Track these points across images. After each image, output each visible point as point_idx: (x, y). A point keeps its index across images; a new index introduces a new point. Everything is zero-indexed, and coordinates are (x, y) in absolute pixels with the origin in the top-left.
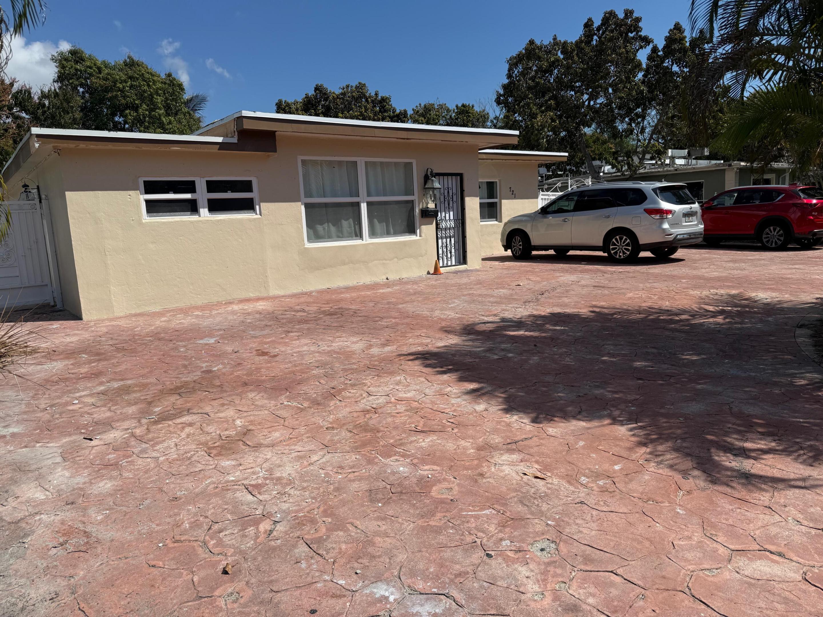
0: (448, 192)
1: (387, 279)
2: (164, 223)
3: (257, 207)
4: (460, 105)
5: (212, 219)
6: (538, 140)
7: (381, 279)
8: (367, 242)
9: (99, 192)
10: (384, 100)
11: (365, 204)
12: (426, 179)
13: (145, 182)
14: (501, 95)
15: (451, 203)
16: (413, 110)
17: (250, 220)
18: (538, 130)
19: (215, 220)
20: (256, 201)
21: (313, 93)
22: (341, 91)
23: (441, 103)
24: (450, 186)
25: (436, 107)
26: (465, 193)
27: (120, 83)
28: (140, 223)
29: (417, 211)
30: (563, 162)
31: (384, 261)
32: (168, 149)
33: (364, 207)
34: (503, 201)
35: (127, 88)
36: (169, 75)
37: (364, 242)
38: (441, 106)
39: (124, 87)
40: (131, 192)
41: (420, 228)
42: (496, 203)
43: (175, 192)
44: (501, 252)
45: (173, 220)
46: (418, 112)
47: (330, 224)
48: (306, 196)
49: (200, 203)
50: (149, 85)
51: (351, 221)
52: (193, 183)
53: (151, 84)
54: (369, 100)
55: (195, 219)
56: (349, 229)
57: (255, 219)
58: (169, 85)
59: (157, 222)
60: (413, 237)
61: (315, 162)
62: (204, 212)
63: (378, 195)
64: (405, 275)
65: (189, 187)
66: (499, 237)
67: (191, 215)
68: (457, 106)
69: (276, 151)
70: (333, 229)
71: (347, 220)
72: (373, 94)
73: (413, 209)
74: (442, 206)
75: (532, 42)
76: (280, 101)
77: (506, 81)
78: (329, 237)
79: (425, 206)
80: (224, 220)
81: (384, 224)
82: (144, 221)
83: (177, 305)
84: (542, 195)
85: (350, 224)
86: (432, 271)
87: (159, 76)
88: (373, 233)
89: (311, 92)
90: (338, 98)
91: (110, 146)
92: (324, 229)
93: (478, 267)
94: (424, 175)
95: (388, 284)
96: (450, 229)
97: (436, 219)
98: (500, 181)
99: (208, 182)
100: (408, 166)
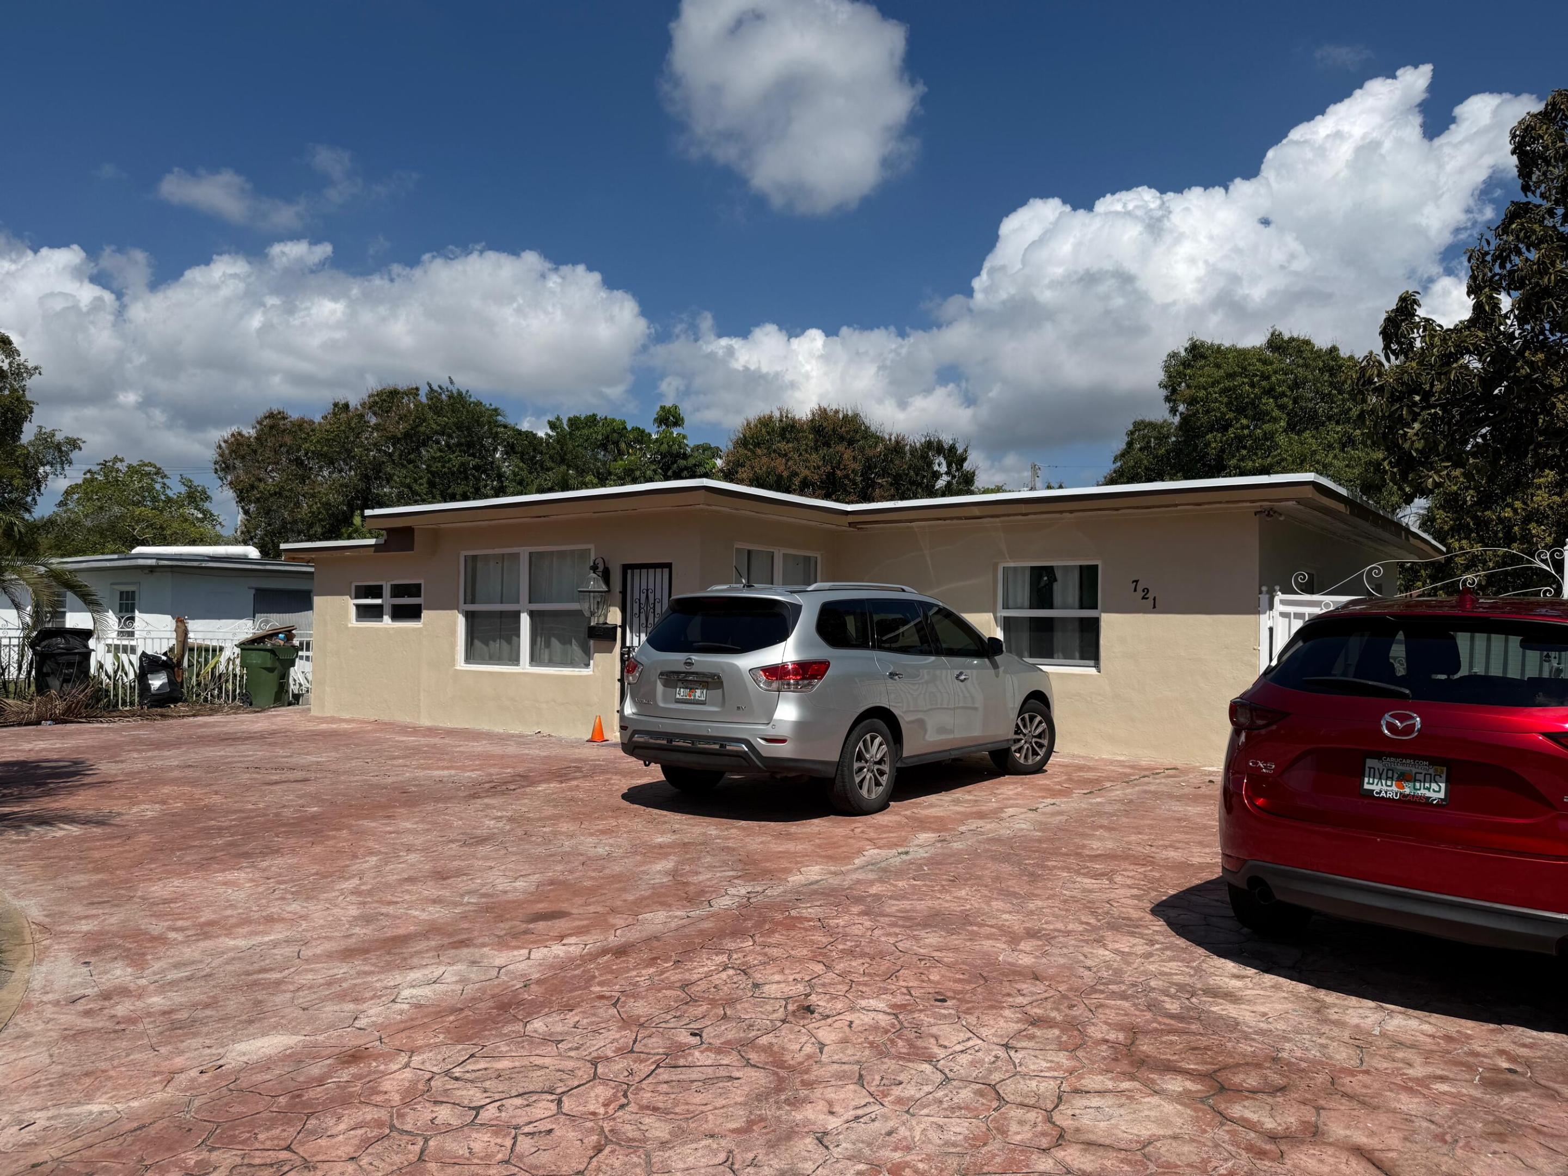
0: (647, 597)
1: (539, 733)
3: (421, 615)
5: (392, 626)
7: (529, 731)
9: (329, 597)
11: (526, 614)
13: (356, 587)
15: (651, 616)
20: (422, 608)
24: (651, 586)
33: (525, 620)
34: (1108, 618)
37: (521, 670)
40: (344, 597)
41: (594, 656)
42: (1098, 619)
43: (372, 597)
48: (466, 603)
49: (385, 609)
52: (382, 588)
55: (378, 626)
57: (420, 629)
60: (584, 671)
62: (387, 619)
65: (378, 591)
74: (636, 621)
78: (500, 660)
79: (601, 621)
82: (350, 626)
99: (393, 586)
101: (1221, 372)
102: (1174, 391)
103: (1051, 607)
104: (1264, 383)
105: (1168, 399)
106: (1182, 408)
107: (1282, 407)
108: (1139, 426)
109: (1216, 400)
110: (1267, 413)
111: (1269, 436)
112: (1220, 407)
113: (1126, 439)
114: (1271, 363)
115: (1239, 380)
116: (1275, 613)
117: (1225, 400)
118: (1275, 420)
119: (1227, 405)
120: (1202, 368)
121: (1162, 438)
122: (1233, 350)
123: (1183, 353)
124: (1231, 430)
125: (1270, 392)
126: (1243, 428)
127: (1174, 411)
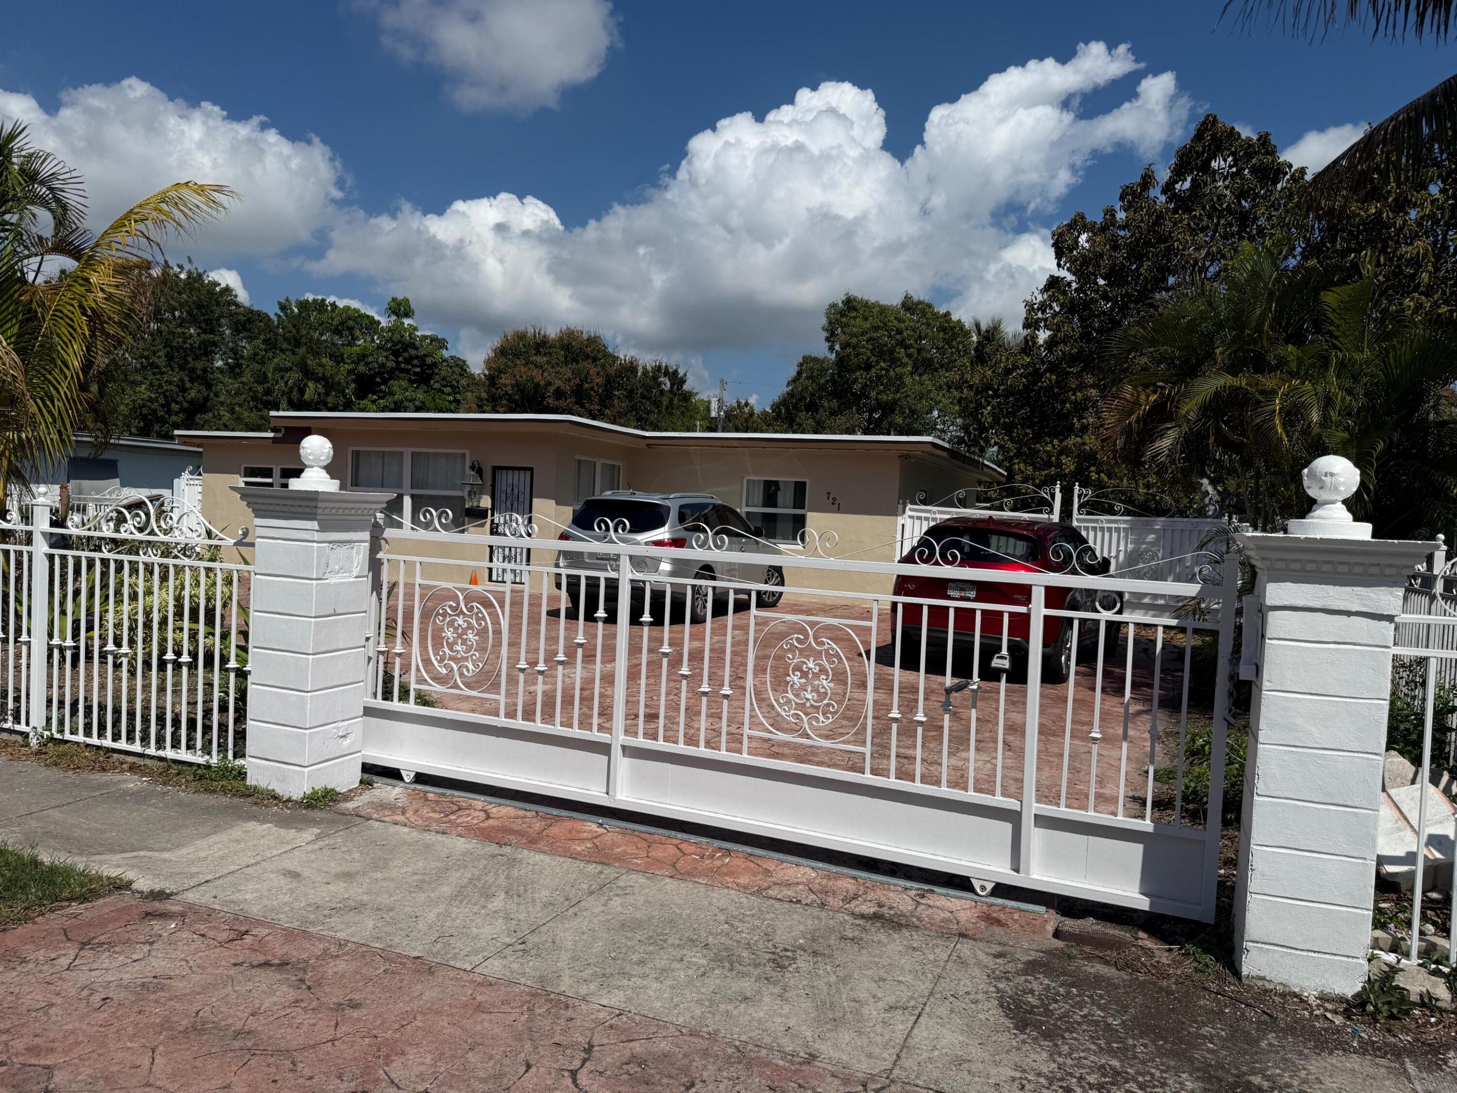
0: (513, 490)
11: (408, 497)
13: (245, 468)
15: (515, 503)
24: (516, 482)
26: (534, 492)
34: (816, 515)
40: (235, 476)
52: (271, 469)
74: (503, 506)
84: (911, 510)
97: (492, 521)
99: (282, 469)
100: (463, 457)
101: (867, 325)
102: (833, 334)
103: (775, 506)
104: (898, 337)
105: (827, 340)
106: (837, 347)
107: (909, 356)
108: (807, 360)
109: (864, 347)
110: (899, 360)
111: (900, 377)
112: (866, 352)
113: (796, 369)
114: (904, 322)
115: (881, 332)
116: (906, 516)
117: (871, 347)
118: (904, 365)
119: (871, 351)
120: (855, 318)
121: (823, 371)
122: (876, 305)
123: (841, 305)
124: (873, 370)
125: (902, 344)
126: (882, 369)
127: (831, 349)
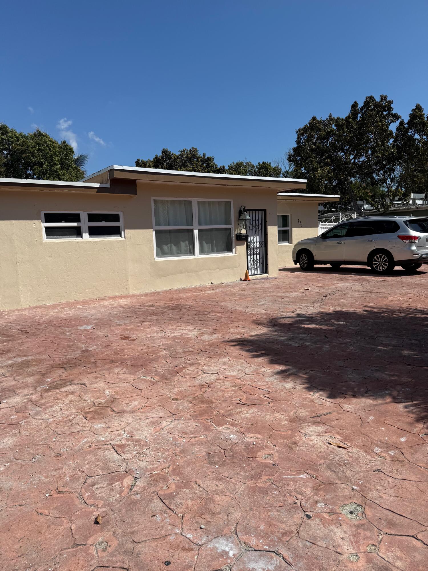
0: (256, 222)
1: (212, 283)
2: (57, 243)
3: (123, 232)
4: (261, 163)
5: (91, 240)
6: (318, 186)
7: (207, 283)
8: (198, 257)
9: (14, 221)
10: (210, 160)
11: (197, 231)
12: (240, 213)
13: (45, 214)
14: (291, 155)
15: (257, 230)
16: (229, 166)
17: (117, 241)
18: (318, 179)
19: (94, 242)
20: (122, 228)
21: (161, 154)
22: (180, 153)
23: (248, 161)
24: (257, 218)
25: (245, 164)
26: (268, 223)
27: (31, 148)
28: (41, 243)
29: (234, 235)
30: (335, 202)
31: (210, 271)
32: (61, 192)
33: (196, 232)
34: (294, 229)
35: (36, 151)
36: (64, 142)
37: (196, 257)
38: (248, 164)
39: (34, 151)
40: (35, 221)
41: (235, 247)
42: (288, 230)
43: (66, 222)
44: (292, 265)
45: (64, 241)
46: (232, 167)
47: (172, 244)
48: (156, 225)
49: (83, 229)
50: (50, 149)
51: (187, 242)
52: (78, 216)
53: (52, 148)
54: (199, 159)
55: (79, 241)
56: (185, 248)
57: (121, 241)
58: (64, 149)
59: (53, 242)
60: (230, 254)
61: (162, 202)
62: (86, 235)
63: (206, 225)
64: (224, 281)
65: (76, 218)
66: (291, 254)
67: (77, 237)
68: (259, 164)
69: (136, 194)
70: (174, 248)
71: (184, 242)
72: (202, 155)
73: (230, 234)
74: (251, 232)
75: (314, 118)
76: (138, 160)
77: (296, 146)
78: (171, 254)
79: (239, 232)
80: (99, 241)
81: (210, 245)
82: (44, 242)
83: (65, 301)
84: (322, 225)
85: (186, 245)
86: (243, 278)
87: (57, 143)
88: (202, 251)
89: (160, 154)
90: (177, 158)
91: (22, 189)
92: (168, 248)
93: (276, 276)
94: (238, 210)
95: (212, 287)
96: (256, 248)
97: (247, 242)
98: (291, 215)
99: (89, 215)
100: (228, 204)
